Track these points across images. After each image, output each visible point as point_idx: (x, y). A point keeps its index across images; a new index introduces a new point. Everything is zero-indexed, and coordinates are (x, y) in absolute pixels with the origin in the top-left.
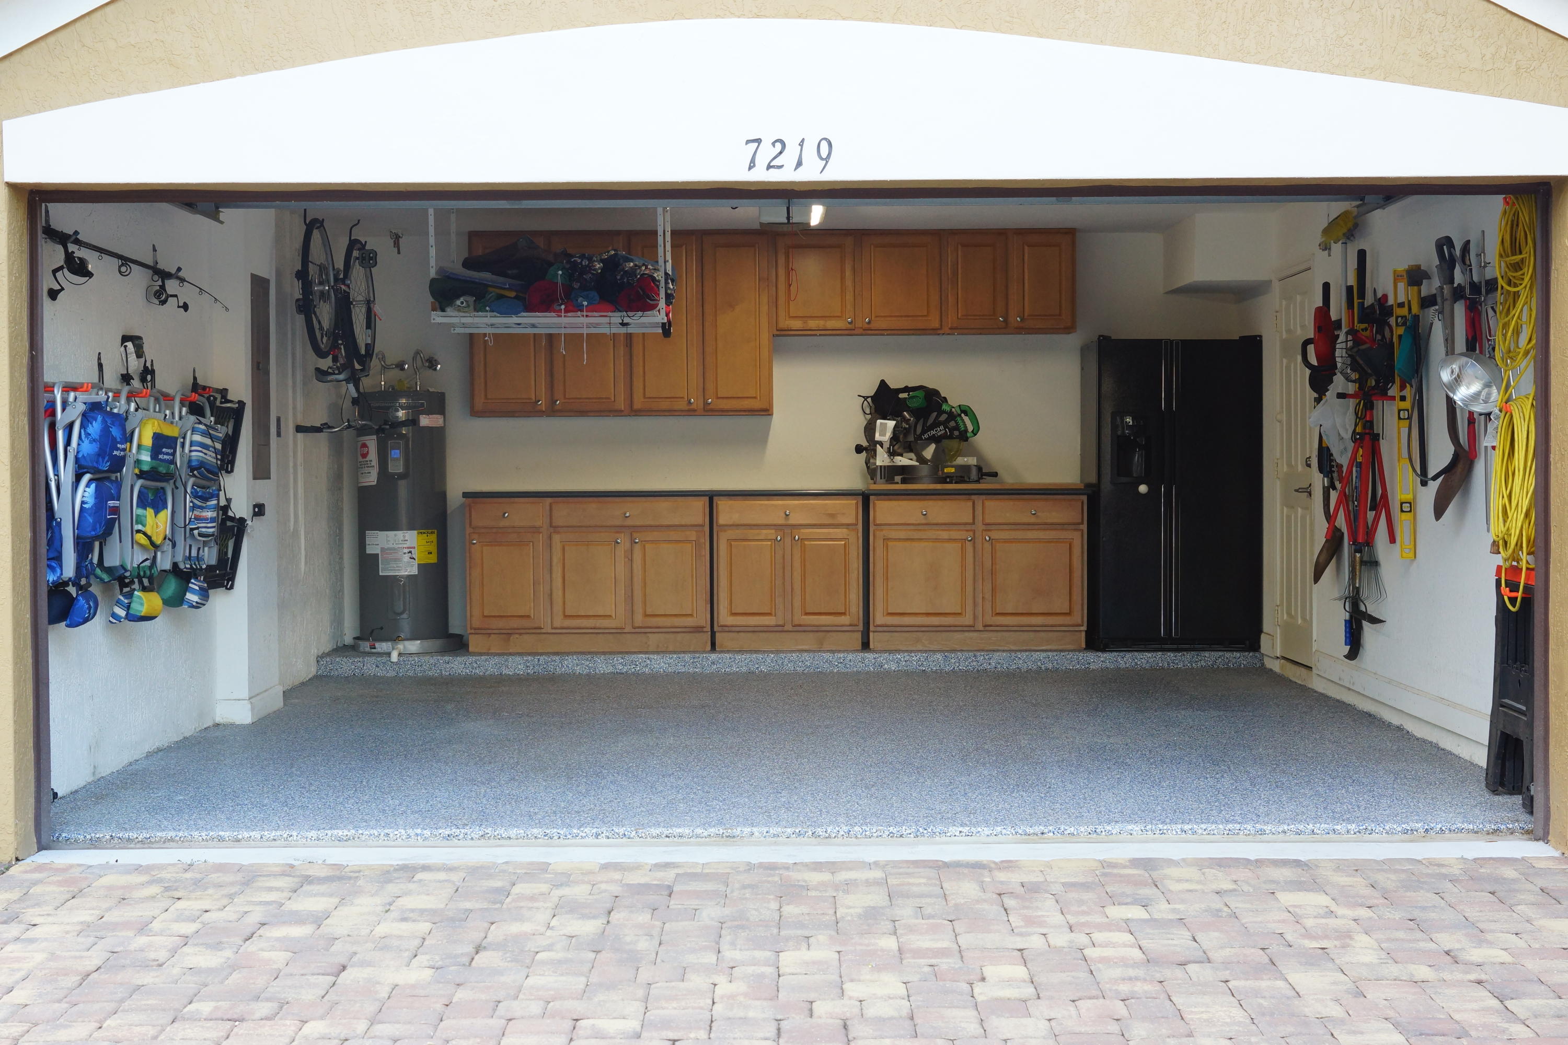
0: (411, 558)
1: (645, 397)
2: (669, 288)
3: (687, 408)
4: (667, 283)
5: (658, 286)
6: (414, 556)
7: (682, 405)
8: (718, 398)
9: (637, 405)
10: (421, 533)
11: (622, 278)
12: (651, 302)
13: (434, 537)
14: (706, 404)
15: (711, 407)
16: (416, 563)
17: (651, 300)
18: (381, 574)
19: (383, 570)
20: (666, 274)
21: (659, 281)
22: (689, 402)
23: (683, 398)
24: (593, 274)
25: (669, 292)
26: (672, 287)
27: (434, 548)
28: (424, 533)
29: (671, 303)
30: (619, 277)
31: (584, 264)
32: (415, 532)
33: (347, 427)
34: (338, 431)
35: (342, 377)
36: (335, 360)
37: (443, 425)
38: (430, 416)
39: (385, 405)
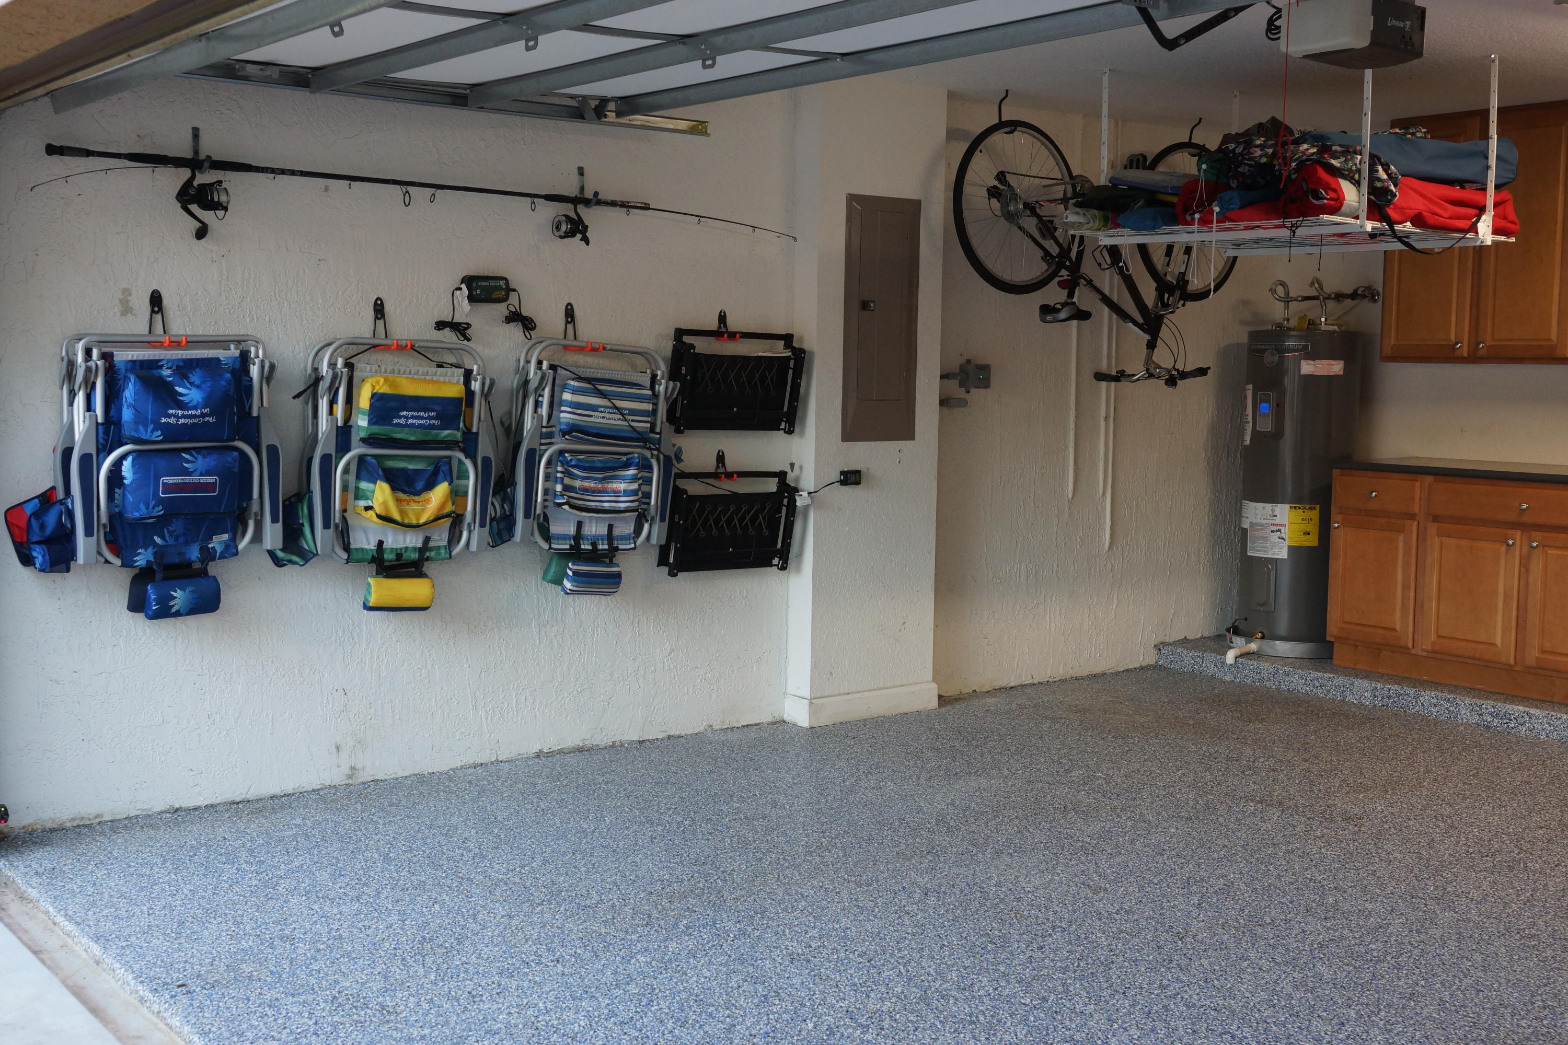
0: (1279, 538)
6: (1283, 536)
10: (1295, 508)
13: (1315, 514)
16: (1286, 545)
18: (1249, 554)
19: (1253, 549)
27: (1314, 528)
28: (1299, 508)
31: (1236, 151)
32: (1287, 506)
33: (1147, 375)
34: (1138, 380)
35: (1063, 315)
36: (1071, 295)
37: (1341, 373)
38: (1317, 361)
39: (1263, 347)
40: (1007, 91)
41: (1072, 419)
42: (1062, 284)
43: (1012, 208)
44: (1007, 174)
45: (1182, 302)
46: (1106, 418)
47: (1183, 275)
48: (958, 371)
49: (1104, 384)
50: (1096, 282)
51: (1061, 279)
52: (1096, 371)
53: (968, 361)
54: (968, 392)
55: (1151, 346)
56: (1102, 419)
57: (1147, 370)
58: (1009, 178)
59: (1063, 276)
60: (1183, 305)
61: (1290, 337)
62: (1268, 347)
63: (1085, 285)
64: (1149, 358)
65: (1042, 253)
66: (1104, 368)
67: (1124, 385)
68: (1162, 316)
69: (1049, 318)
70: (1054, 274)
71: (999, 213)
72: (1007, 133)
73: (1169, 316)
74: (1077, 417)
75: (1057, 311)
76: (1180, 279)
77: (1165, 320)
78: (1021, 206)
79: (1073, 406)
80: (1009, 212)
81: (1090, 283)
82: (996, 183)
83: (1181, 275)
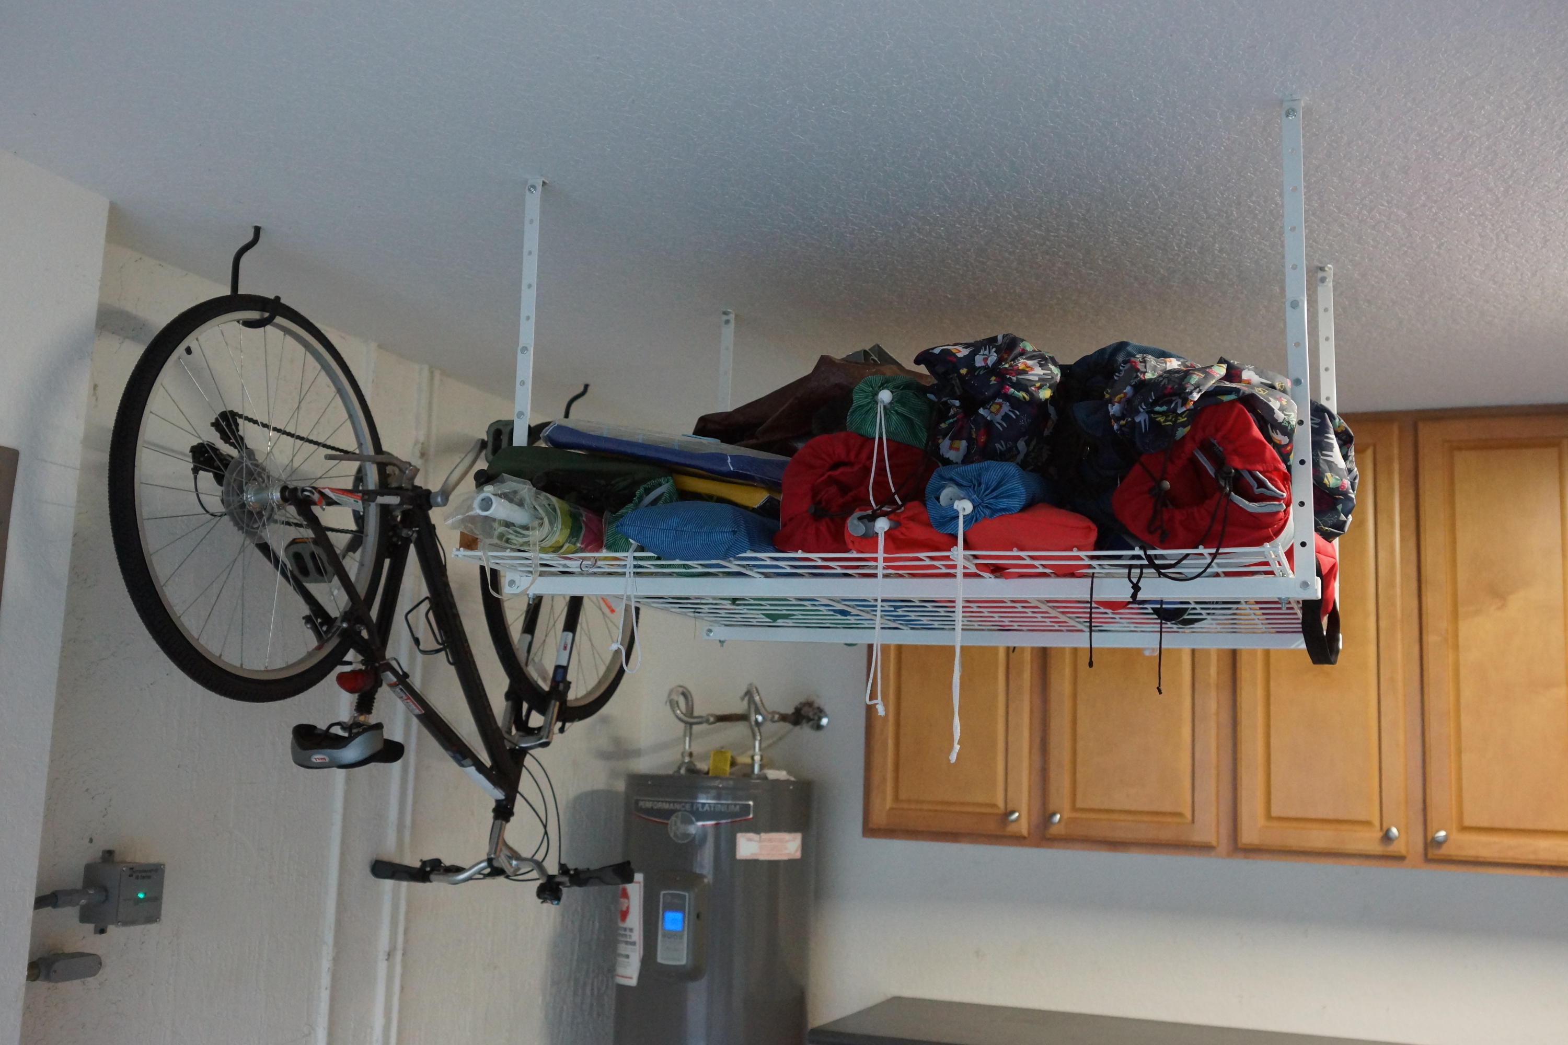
1: (1269, 816)
2: (1331, 466)
3: (1377, 849)
4: (1319, 445)
5: (1284, 453)
7: (1368, 841)
8: (1464, 829)
9: (1249, 836)
11: (1130, 408)
12: (1253, 507)
14: (1431, 844)
15: (1444, 851)
17: (1253, 499)
20: (1318, 411)
21: (1287, 431)
22: (1387, 838)
23: (1367, 823)
24: (1015, 403)
25: (1331, 480)
26: (1341, 463)
29: (1340, 526)
30: (1114, 409)
31: (979, 361)
33: (488, 870)
34: (470, 878)
35: (351, 753)
36: (365, 704)
37: (798, 855)
38: (764, 836)
39: (666, 806)
40: (257, 230)
41: (326, 964)
42: (345, 681)
43: (250, 497)
44: (240, 421)
45: (559, 724)
46: (390, 955)
47: (561, 670)
48: (79, 885)
49: (388, 884)
50: (416, 682)
51: (347, 669)
52: (375, 857)
53: (109, 855)
54: (102, 931)
55: (503, 812)
56: (382, 956)
57: (490, 861)
58: (247, 430)
59: (350, 663)
60: (562, 730)
61: (706, 790)
62: (678, 806)
63: (392, 686)
64: (497, 837)
65: (306, 610)
66: (390, 851)
67: (437, 887)
68: (524, 752)
69: (318, 757)
70: (336, 658)
71: (219, 508)
72: (249, 324)
73: (536, 752)
74: (336, 960)
75: (339, 742)
76: (559, 678)
77: (528, 761)
78: (276, 495)
79: (329, 937)
80: (243, 505)
81: (403, 679)
82: (214, 438)
83: (560, 671)
